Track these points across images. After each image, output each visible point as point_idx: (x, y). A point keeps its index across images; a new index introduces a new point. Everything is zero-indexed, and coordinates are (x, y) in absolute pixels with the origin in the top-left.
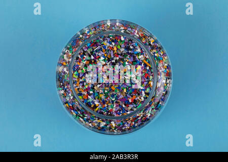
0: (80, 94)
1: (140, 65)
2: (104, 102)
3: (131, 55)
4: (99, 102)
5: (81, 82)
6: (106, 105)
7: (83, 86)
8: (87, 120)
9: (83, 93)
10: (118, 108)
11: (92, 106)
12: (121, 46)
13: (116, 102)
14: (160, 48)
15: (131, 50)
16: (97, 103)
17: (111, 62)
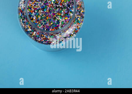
0: (30, 8)
1: (68, 17)
2: (38, 20)
3: (68, 10)
4: (36, 19)
5: (35, 3)
6: (38, 22)
7: (35, 6)
8: (24, 23)
9: (32, 9)
10: (42, 28)
11: (31, 18)
12: (66, 2)
13: (43, 25)
14: (83, 17)
15: (70, 7)
16: (34, 18)
17: (56, 6)
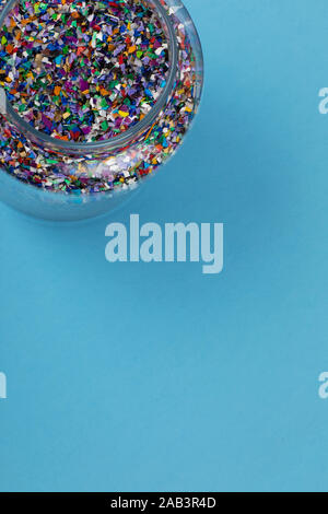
0: (10, 37)
1: (130, 112)
2: (21, 88)
3: (139, 86)
4: (16, 79)
5: (32, 25)
6: (17, 95)
7: (28, 33)
9: (15, 41)
10: (27, 121)
12: (142, 56)
13: (35, 112)
14: (183, 131)
15: (148, 79)
16: (11, 76)
17: (103, 58)
